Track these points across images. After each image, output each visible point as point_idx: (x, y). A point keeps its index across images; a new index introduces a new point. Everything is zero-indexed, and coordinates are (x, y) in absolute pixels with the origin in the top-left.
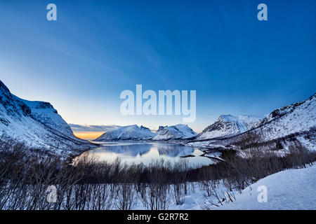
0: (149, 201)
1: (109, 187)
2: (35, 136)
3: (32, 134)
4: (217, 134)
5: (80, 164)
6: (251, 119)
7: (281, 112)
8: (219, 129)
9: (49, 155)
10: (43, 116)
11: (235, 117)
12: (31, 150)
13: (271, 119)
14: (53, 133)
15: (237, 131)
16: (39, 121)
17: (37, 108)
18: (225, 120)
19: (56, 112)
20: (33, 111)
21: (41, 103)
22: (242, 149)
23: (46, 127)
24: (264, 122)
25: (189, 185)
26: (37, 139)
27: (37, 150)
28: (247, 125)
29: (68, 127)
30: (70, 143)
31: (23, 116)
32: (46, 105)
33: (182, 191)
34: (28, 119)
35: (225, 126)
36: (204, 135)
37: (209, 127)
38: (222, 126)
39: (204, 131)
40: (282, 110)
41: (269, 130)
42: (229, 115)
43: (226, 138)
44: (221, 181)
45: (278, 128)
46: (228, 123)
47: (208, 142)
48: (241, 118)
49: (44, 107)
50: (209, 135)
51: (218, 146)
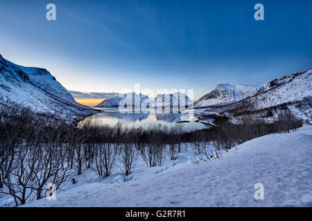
0: (148, 157)
1: (112, 146)
2: (38, 101)
3: (35, 100)
4: (213, 102)
5: (85, 127)
6: (248, 89)
7: (279, 82)
8: (215, 97)
9: (56, 119)
10: (42, 83)
11: (233, 86)
12: (38, 114)
13: (268, 88)
14: (55, 100)
15: (232, 99)
16: (39, 87)
17: (34, 74)
18: (222, 89)
19: (54, 79)
20: (31, 77)
21: (37, 69)
22: (234, 116)
23: (47, 93)
24: (261, 91)
25: (183, 146)
26: (41, 104)
27: (44, 115)
28: (243, 94)
29: (69, 94)
30: (73, 109)
31: (22, 82)
32: (42, 72)
33: (177, 149)
34: (28, 85)
35: (221, 95)
36: (200, 103)
37: (206, 96)
38: (219, 95)
39: (201, 99)
40: (281, 79)
41: (264, 99)
42: (227, 84)
43: (220, 106)
44: (211, 143)
45: (272, 97)
46: (225, 92)
47: (203, 110)
48: (239, 88)
49: (40, 74)
50: (205, 103)
51: (212, 113)
